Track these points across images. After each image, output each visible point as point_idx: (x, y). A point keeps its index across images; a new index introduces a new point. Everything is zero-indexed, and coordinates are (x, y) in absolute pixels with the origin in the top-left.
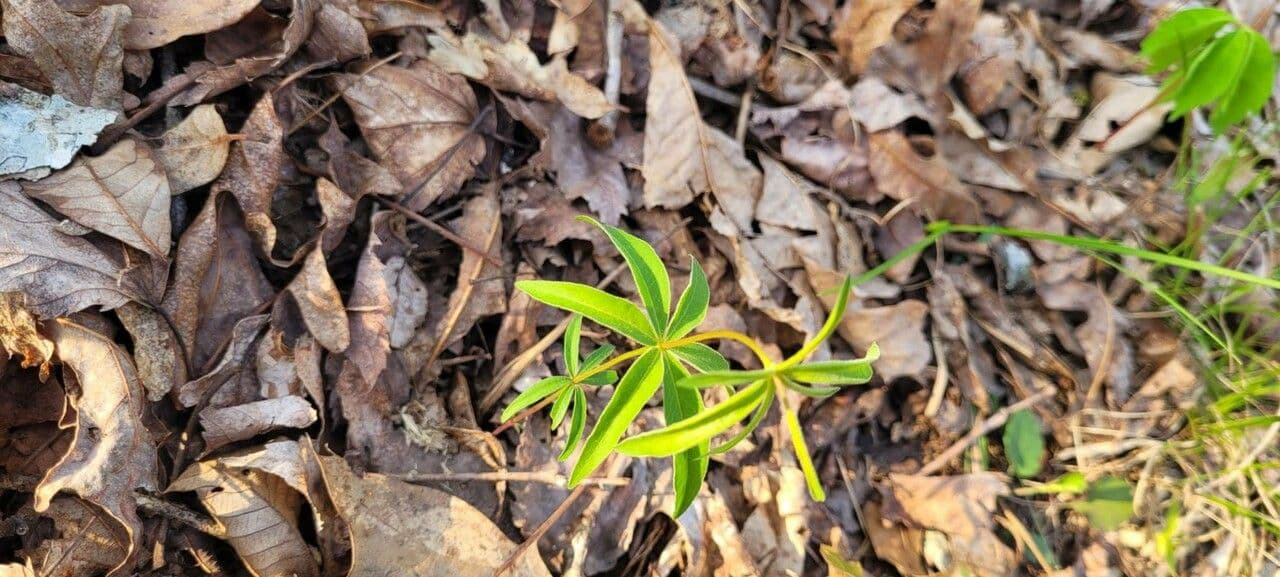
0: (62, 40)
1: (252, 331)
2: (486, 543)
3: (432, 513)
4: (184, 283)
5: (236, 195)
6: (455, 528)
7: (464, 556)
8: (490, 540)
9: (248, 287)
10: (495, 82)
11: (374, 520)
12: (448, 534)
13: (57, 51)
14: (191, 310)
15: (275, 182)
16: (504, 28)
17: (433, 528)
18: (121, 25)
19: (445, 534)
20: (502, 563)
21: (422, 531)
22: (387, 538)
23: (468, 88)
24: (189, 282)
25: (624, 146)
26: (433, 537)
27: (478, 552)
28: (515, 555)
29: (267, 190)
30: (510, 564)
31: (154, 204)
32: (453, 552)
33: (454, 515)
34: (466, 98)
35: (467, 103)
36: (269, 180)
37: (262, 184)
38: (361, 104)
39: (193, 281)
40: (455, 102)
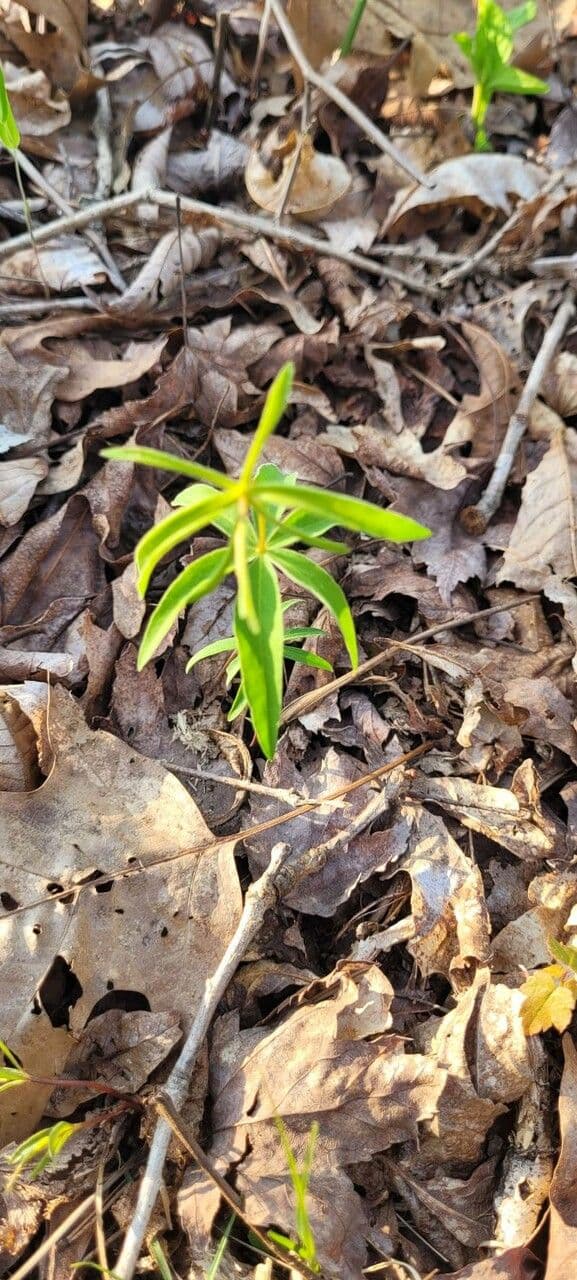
0: (12, 384)
1: (73, 610)
2: (185, 825)
3: (145, 781)
4: (21, 552)
5: (89, 499)
6: (162, 801)
7: (157, 827)
8: (189, 822)
9: (83, 577)
10: (366, 456)
11: (85, 766)
12: (152, 804)
13: (8, 392)
14: (21, 575)
15: (124, 496)
16: (399, 422)
17: (141, 794)
18: (57, 379)
19: (149, 803)
20: (191, 846)
21: (129, 793)
22: (91, 785)
23: (338, 459)
24: (27, 553)
25: (498, 533)
26: (136, 802)
27: (174, 830)
28: (207, 844)
29: (116, 501)
30: (200, 849)
31: (20, 491)
32: (149, 821)
33: (164, 789)
34: (333, 466)
35: (333, 470)
36: (119, 493)
37: (113, 495)
38: (229, 456)
39: (31, 554)
40: (319, 466)
